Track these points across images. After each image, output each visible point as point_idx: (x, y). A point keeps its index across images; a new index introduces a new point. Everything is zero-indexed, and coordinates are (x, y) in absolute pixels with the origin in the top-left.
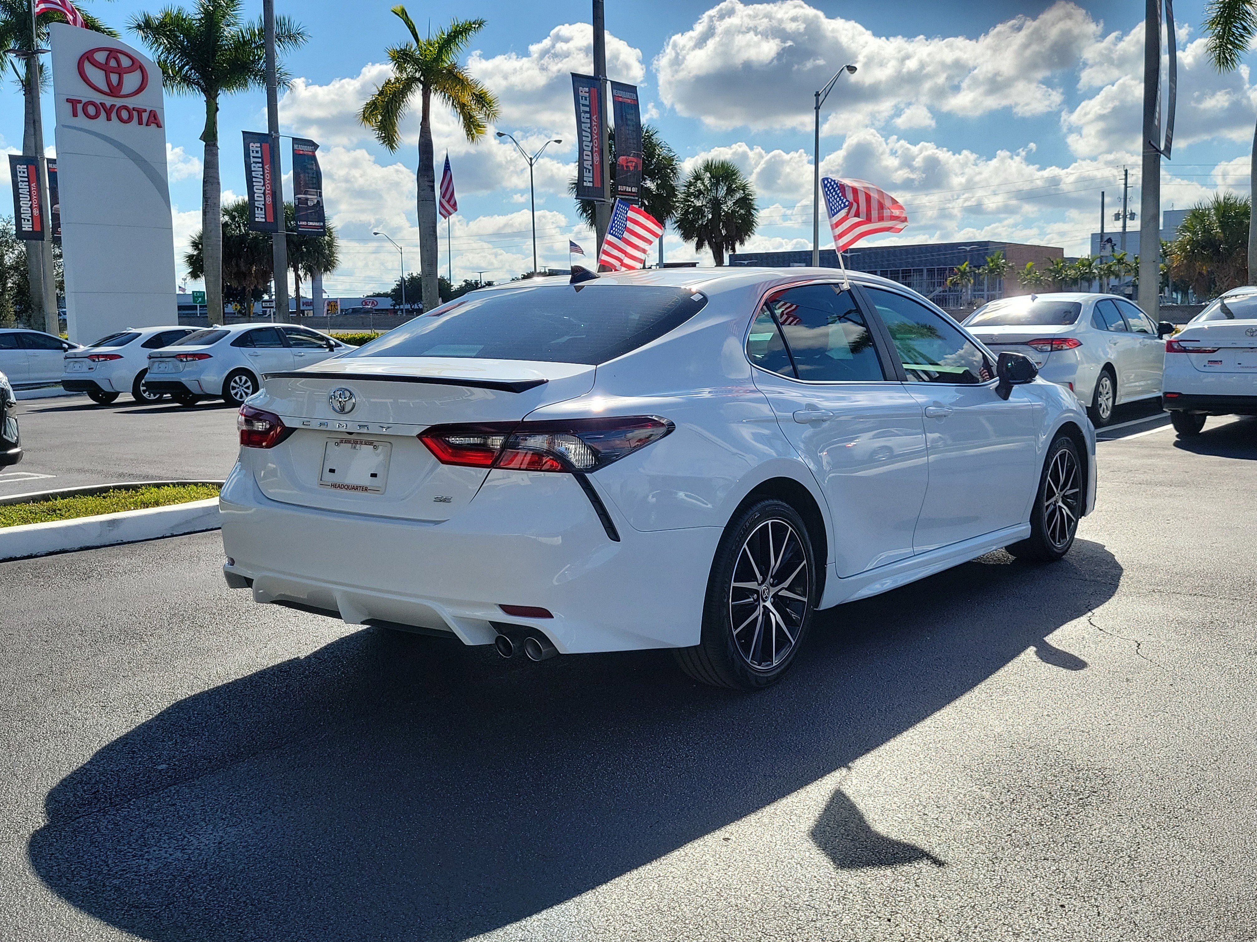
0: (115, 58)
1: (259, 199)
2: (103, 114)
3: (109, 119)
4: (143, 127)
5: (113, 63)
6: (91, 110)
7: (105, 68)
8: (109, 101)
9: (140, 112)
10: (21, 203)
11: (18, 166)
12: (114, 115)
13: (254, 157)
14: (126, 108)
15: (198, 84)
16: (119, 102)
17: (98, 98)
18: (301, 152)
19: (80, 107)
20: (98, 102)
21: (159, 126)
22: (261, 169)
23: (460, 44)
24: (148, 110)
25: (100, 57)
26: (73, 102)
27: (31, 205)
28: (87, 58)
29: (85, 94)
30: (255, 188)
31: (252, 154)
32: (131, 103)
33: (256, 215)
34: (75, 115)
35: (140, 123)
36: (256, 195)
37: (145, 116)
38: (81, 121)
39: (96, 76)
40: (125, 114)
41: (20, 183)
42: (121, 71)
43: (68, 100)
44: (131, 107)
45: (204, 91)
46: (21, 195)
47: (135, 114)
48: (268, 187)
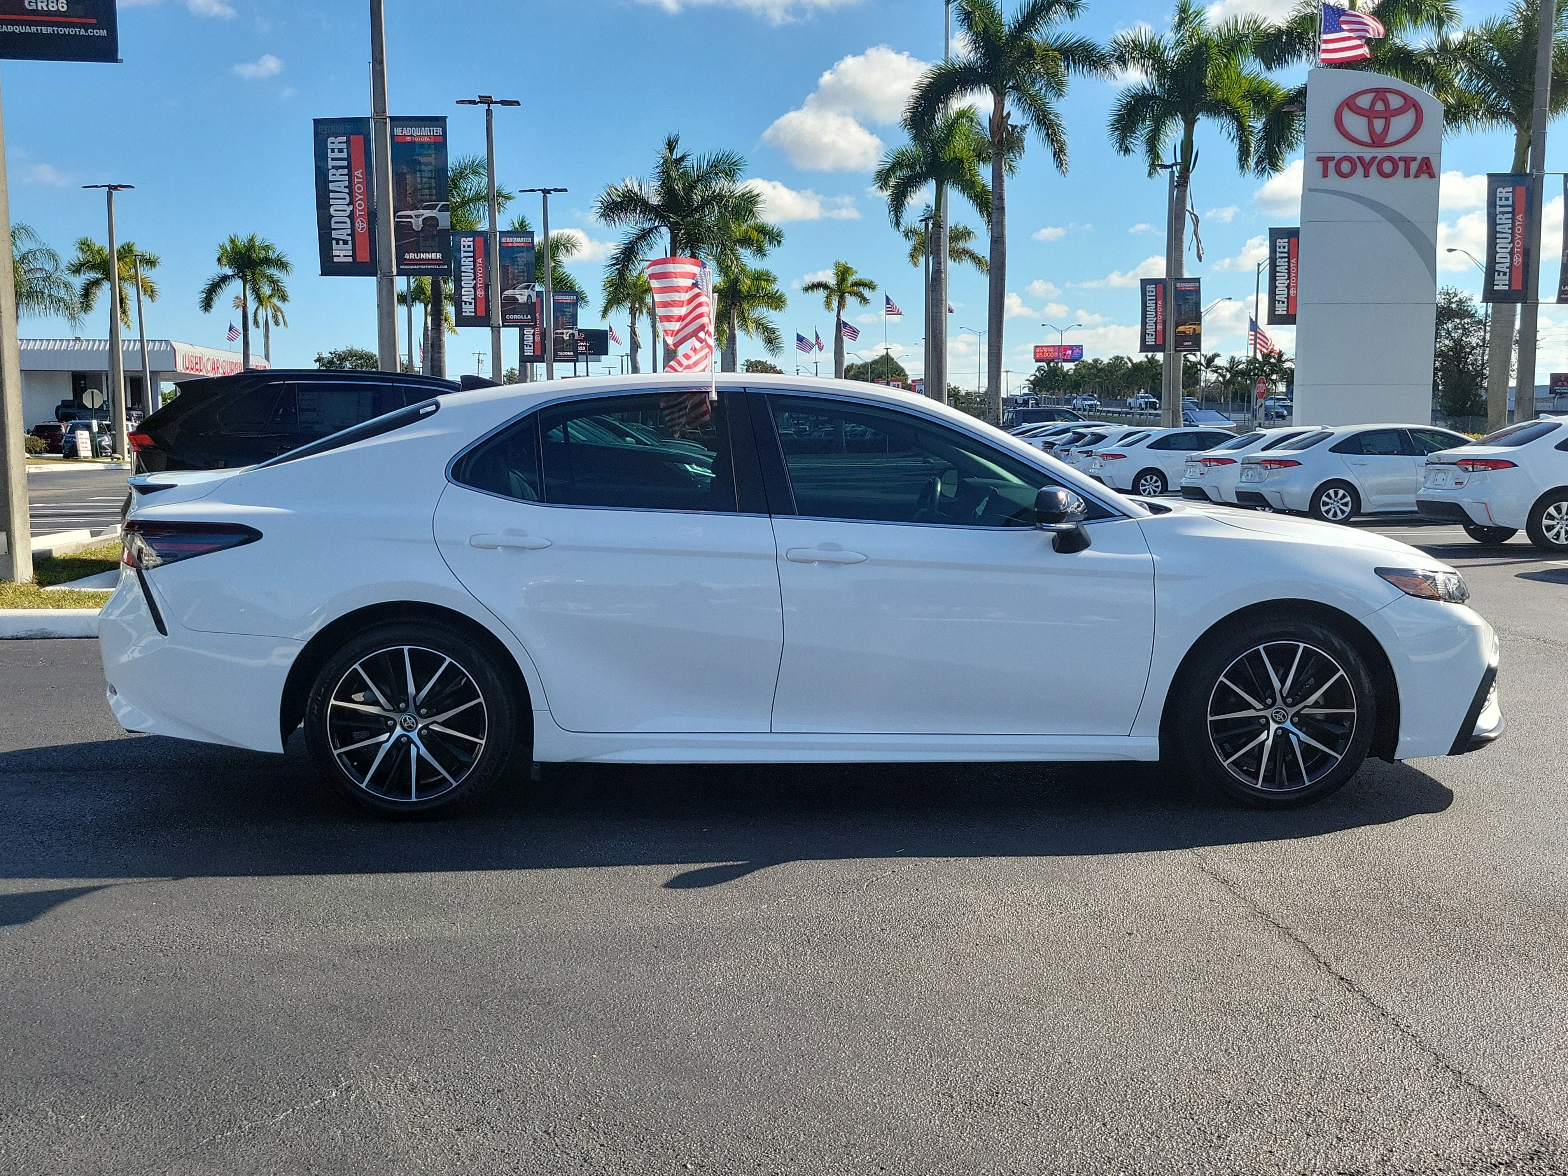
0: (1383, 100)
2: (1360, 169)
3: (1366, 175)
4: (1411, 180)
5: (1380, 106)
6: (1346, 167)
7: (1369, 114)
8: (1368, 153)
9: (1407, 161)
11: (1279, 240)
12: (1373, 170)
13: (1501, 206)
14: (1390, 159)
15: (1507, 114)
16: (1381, 153)
17: (1355, 151)
19: (1332, 165)
20: (1354, 156)
21: (1432, 175)
24: (1419, 158)
25: (1364, 102)
26: (1325, 160)
28: (1347, 104)
29: (1341, 148)
32: (1396, 152)
34: (1325, 175)
35: (1407, 175)
37: (1414, 167)
38: (1334, 181)
39: (1356, 125)
40: (1387, 167)
42: (1389, 115)
43: (1319, 159)
44: (1396, 156)
45: (1515, 121)
47: (1401, 165)
48: (1519, 243)
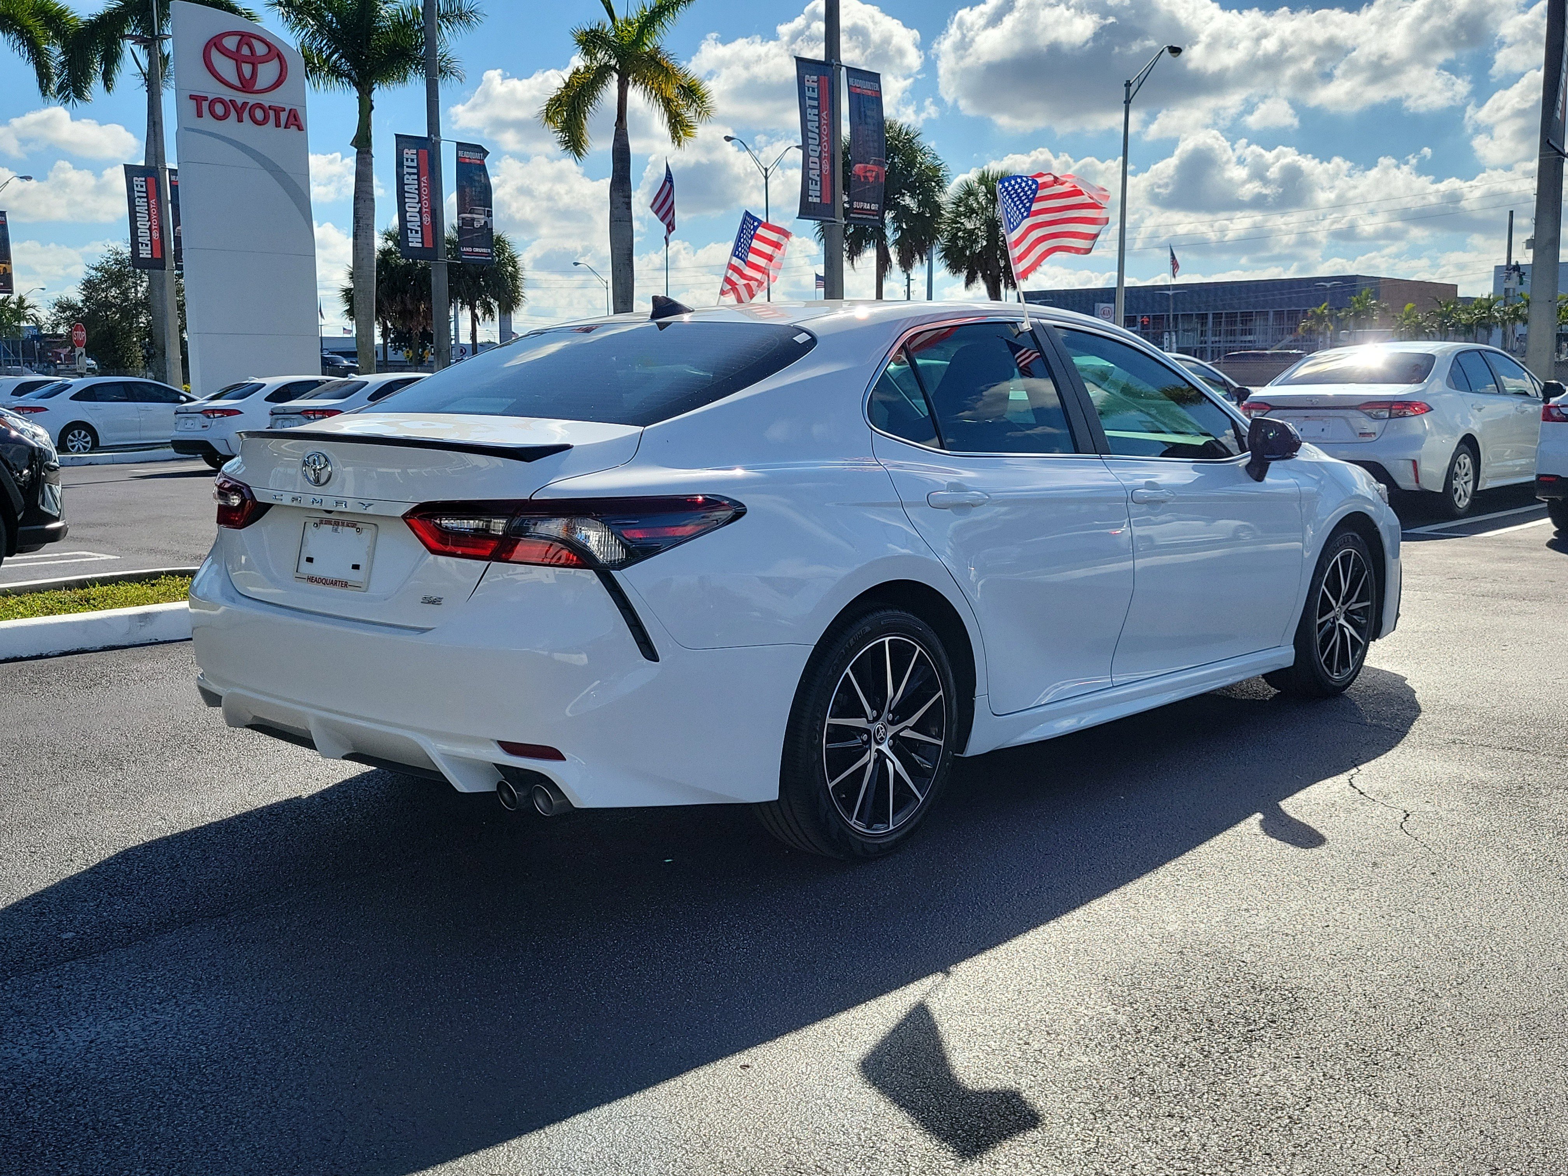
0: (247, 44)
1: (413, 219)
2: (233, 114)
3: (240, 120)
4: (281, 129)
5: (245, 51)
6: (219, 109)
7: (236, 57)
8: (240, 98)
9: (277, 111)
10: (138, 223)
11: (135, 178)
12: (246, 115)
13: (408, 167)
14: (260, 106)
15: (348, 76)
16: (252, 99)
17: (228, 94)
18: (467, 161)
19: (205, 105)
20: (227, 99)
21: (300, 128)
22: (416, 182)
23: (666, 23)
24: (287, 109)
25: (231, 43)
26: (198, 99)
27: (150, 226)
28: (215, 44)
29: (213, 89)
30: (407, 205)
31: (405, 163)
32: (267, 99)
33: (410, 240)
34: (200, 115)
35: (278, 125)
36: (408, 214)
37: (283, 116)
38: (208, 122)
39: (225, 67)
40: (259, 115)
41: (137, 200)
42: (255, 61)
43: (192, 97)
44: (267, 105)
45: (356, 85)
46: (138, 215)
47: (272, 113)
48: (426, 204)
